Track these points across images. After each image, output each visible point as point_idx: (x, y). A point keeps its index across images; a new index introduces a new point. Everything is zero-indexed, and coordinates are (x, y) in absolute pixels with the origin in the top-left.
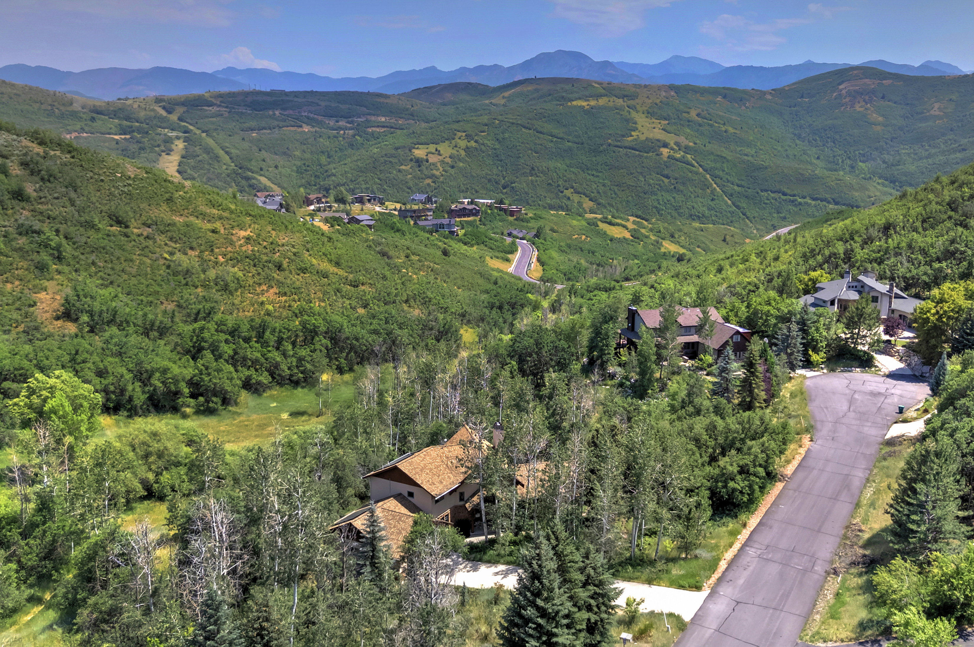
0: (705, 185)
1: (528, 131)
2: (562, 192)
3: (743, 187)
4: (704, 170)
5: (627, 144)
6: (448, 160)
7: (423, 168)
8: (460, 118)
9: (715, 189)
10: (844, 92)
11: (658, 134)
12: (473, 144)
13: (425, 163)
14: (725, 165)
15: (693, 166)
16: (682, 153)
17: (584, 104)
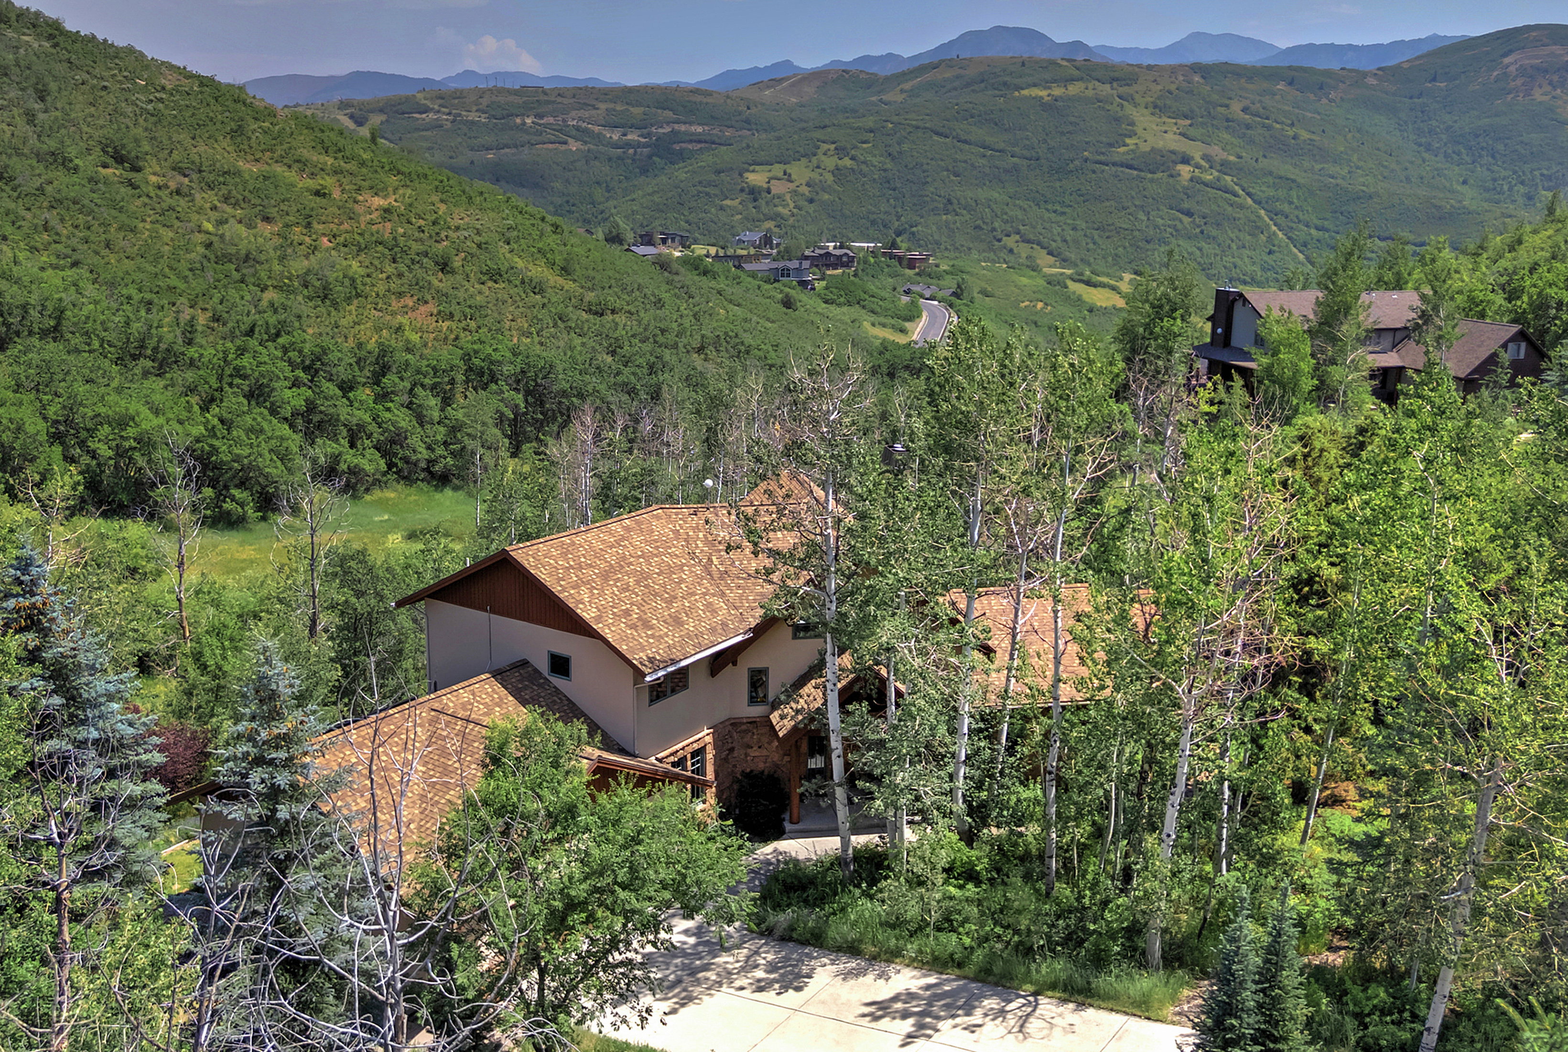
0: (1258, 227)
1: (942, 140)
2: (999, 240)
3: (1327, 230)
4: (1255, 201)
5: (1116, 159)
6: (805, 190)
7: (762, 202)
8: (827, 122)
9: (1274, 233)
10: (1512, 69)
11: (1171, 141)
12: (847, 162)
13: (764, 194)
14: (1294, 193)
15: (1235, 195)
16: (1216, 174)
17: (1043, 93)
